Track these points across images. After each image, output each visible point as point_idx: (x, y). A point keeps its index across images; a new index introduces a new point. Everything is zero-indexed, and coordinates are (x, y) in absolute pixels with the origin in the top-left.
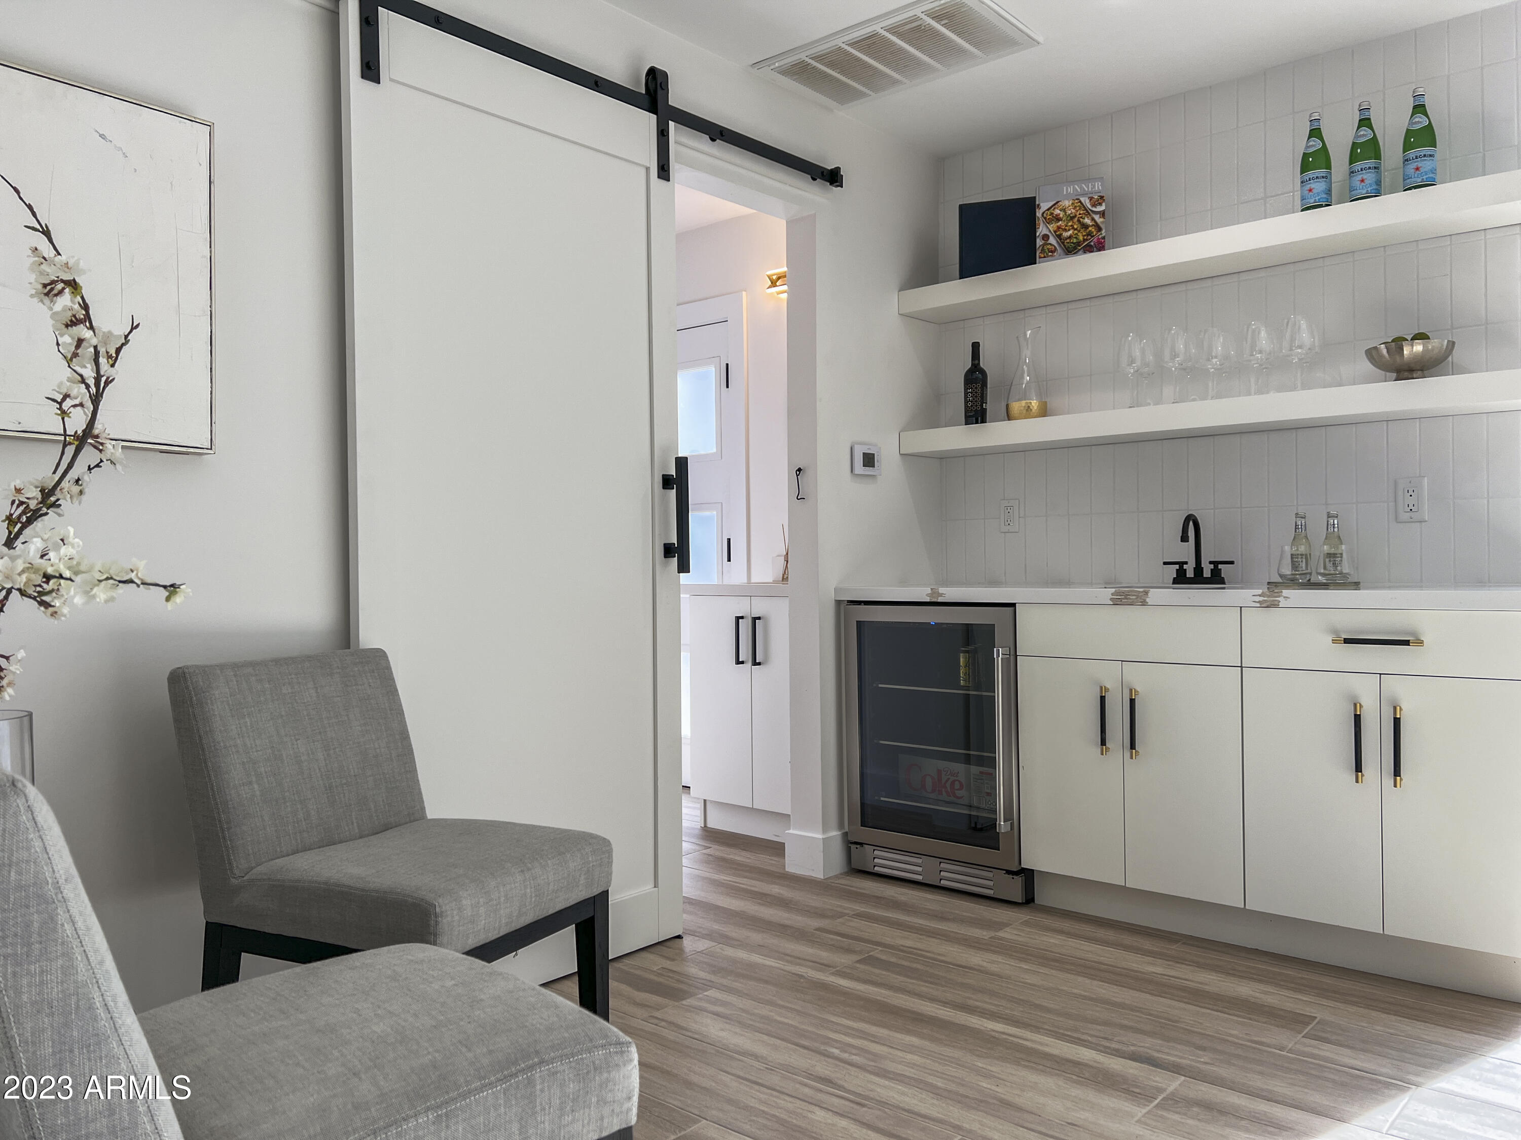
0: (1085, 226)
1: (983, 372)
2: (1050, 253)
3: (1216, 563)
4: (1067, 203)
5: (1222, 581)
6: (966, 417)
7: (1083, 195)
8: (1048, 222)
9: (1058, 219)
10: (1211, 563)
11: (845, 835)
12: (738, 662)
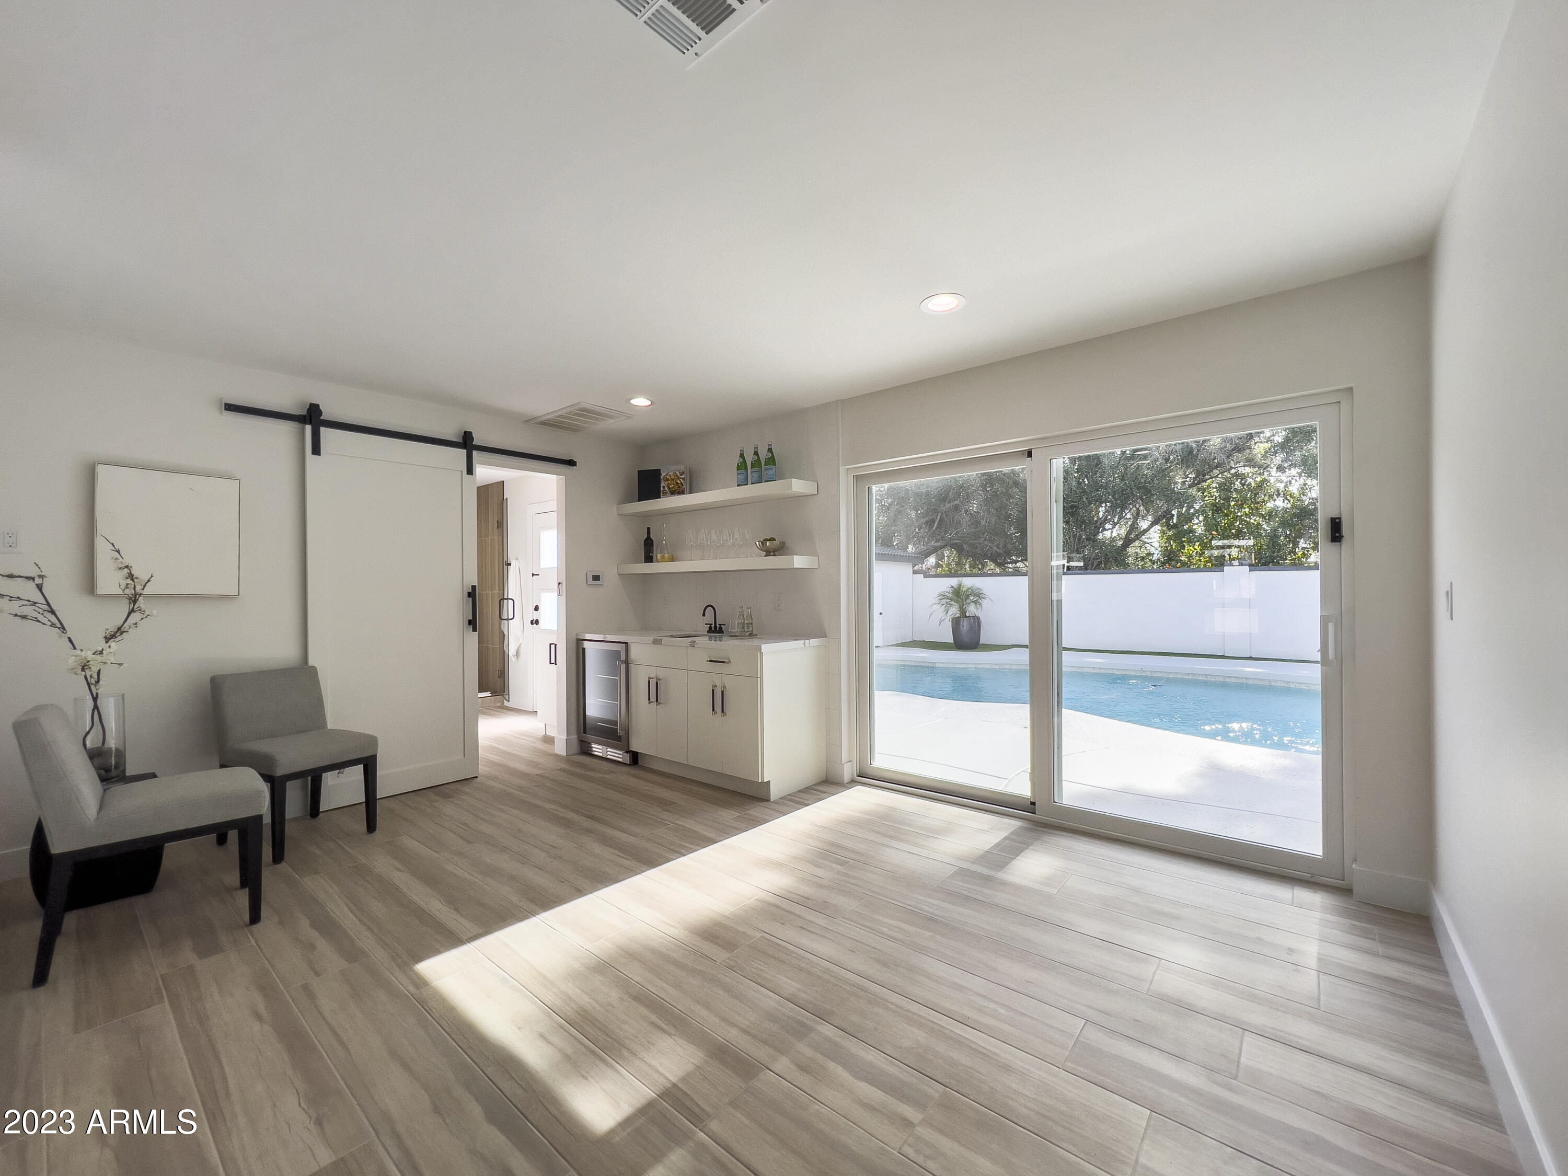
0: (677, 483)
1: (652, 541)
2: (665, 494)
3: (720, 625)
4: (672, 473)
5: (722, 632)
6: (645, 559)
7: (677, 471)
8: (665, 481)
9: (668, 480)
10: (719, 624)
11: (578, 738)
12: (550, 663)
